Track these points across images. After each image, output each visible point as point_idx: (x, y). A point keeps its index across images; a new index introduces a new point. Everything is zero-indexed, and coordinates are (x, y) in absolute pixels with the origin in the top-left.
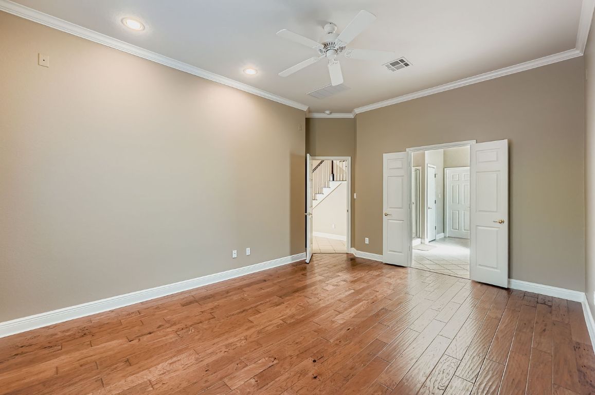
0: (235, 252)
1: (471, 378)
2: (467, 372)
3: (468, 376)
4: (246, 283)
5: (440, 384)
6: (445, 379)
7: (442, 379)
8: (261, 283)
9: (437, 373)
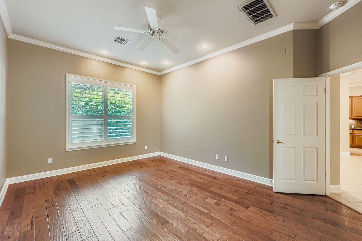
0: (217, 156)
1: (69, 237)
2: (74, 237)
3: (72, 236)
4: (214, 176)
5: (80, 222)
6: (80, 225)
7: (81, 224)
8: (212, 178)
9: (86, 224)
